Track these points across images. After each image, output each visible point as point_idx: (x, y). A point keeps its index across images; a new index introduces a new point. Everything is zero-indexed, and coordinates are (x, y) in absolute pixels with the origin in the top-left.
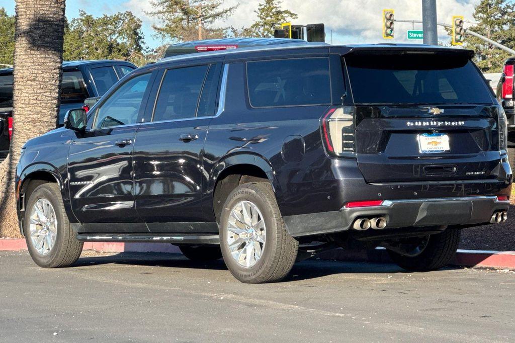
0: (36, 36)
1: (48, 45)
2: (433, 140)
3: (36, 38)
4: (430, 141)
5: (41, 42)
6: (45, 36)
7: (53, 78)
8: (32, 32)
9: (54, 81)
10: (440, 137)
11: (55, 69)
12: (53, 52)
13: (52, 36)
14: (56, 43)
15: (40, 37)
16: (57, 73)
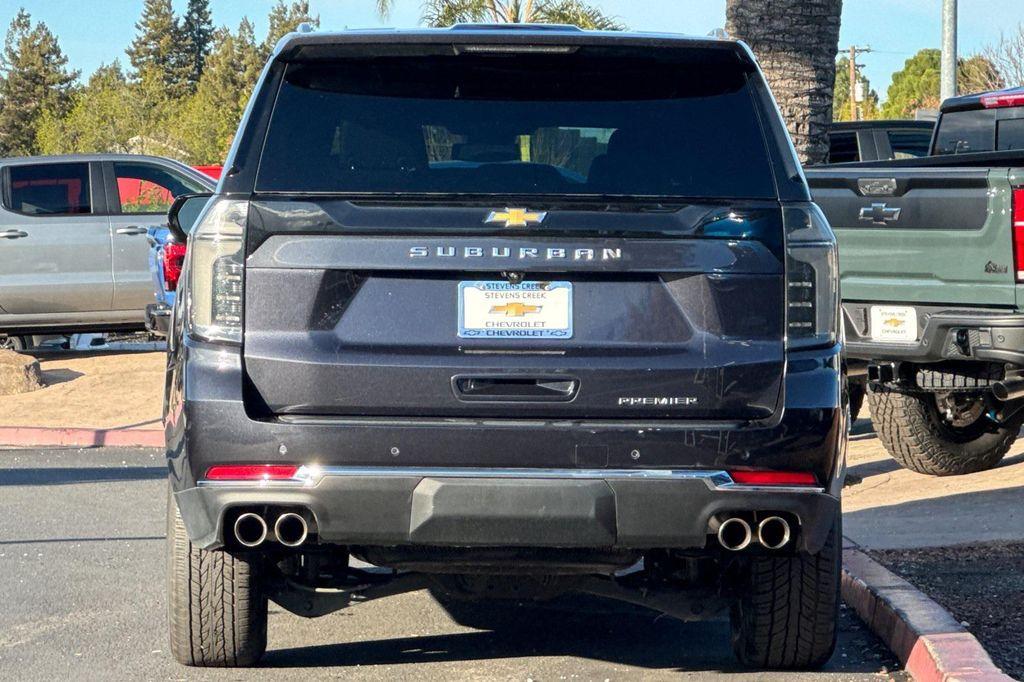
0: (752, 15)
1: (779, 37)
2: (511, 300)
3: (752, 22)
4: (502, 302)
5: (763, 31)
6: (772, 18)
7: (791, 116)
8: (745, 7)
9: (795, 124)
10: (541, 292)
11: (796, 96)
12: (793, 55)
13: (791, 16)
14: (800, 33)
15: (762, 19)
16: (803, 106)
